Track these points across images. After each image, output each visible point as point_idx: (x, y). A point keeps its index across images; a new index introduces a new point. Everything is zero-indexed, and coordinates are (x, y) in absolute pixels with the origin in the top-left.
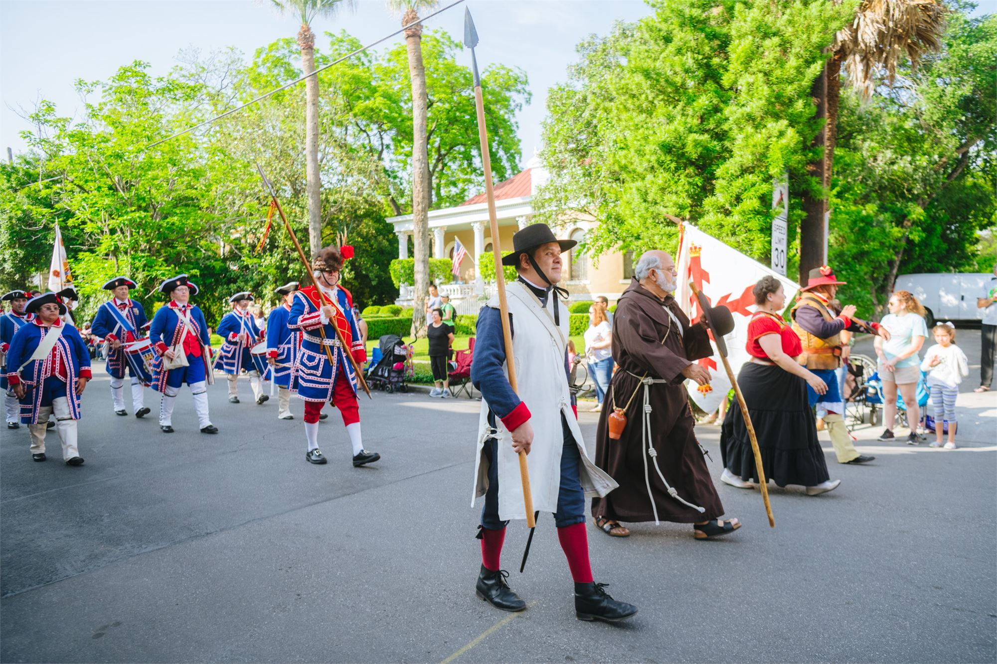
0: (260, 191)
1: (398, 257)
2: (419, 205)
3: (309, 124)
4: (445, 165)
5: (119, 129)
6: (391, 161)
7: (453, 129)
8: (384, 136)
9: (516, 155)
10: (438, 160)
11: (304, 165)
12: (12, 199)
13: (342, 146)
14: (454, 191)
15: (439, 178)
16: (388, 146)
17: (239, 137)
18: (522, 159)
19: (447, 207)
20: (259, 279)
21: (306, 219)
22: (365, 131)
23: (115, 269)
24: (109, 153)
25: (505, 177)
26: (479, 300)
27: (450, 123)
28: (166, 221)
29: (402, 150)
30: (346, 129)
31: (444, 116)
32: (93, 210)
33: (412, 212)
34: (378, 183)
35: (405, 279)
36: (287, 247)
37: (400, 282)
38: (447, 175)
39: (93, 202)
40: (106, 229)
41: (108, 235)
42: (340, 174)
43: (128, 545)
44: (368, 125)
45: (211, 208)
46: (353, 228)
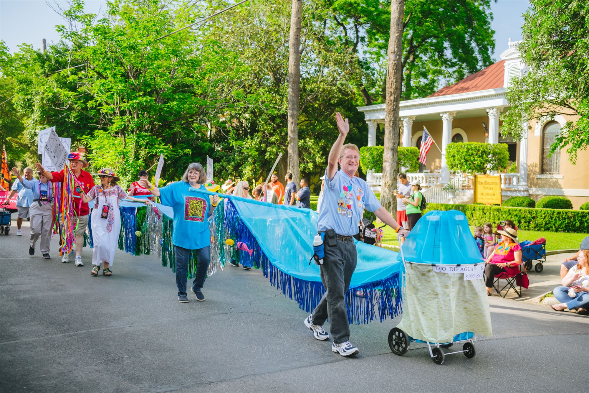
0: (246, 80)
1: (366, 145)
2: (391, 95)
3: (293, 20)
4: (415, 57)
5: (133, 24)
6: (365, 52)
7: (426, 22)
8: (360, 29)
9: (489, 47)
10: (410, 52)
11: (286, 57)
12: (44, 82)
13: (321, 39)
14: (423, 81)
15: (410, 70)
16: (363, 39)
17: (230, 31)
18: (495, 50)
19: (416, 97)
20: (240, 160)
21: (285, 107)
22: (342, 25)
23: (123, 146)
24: (125, 45)
25: (476, 68)
26: (444, 189)
27: (424, 16)
28: (167, 105)
29: (376, 43)
30: (325, 23)
31: (418, 9)
32: (109, 94)
33: (383, 102)
34: (351, 74)
35: (372, 165)
36: (266, 132)
37: (368, 168)
38: (417, 66)
39: (110, 87)
40: (117, 111)
41: (118, 117)
42: (318, 65)
43: (146, 385)
44: (345, 19)
45: (205, 95)
46: (327, 116)
